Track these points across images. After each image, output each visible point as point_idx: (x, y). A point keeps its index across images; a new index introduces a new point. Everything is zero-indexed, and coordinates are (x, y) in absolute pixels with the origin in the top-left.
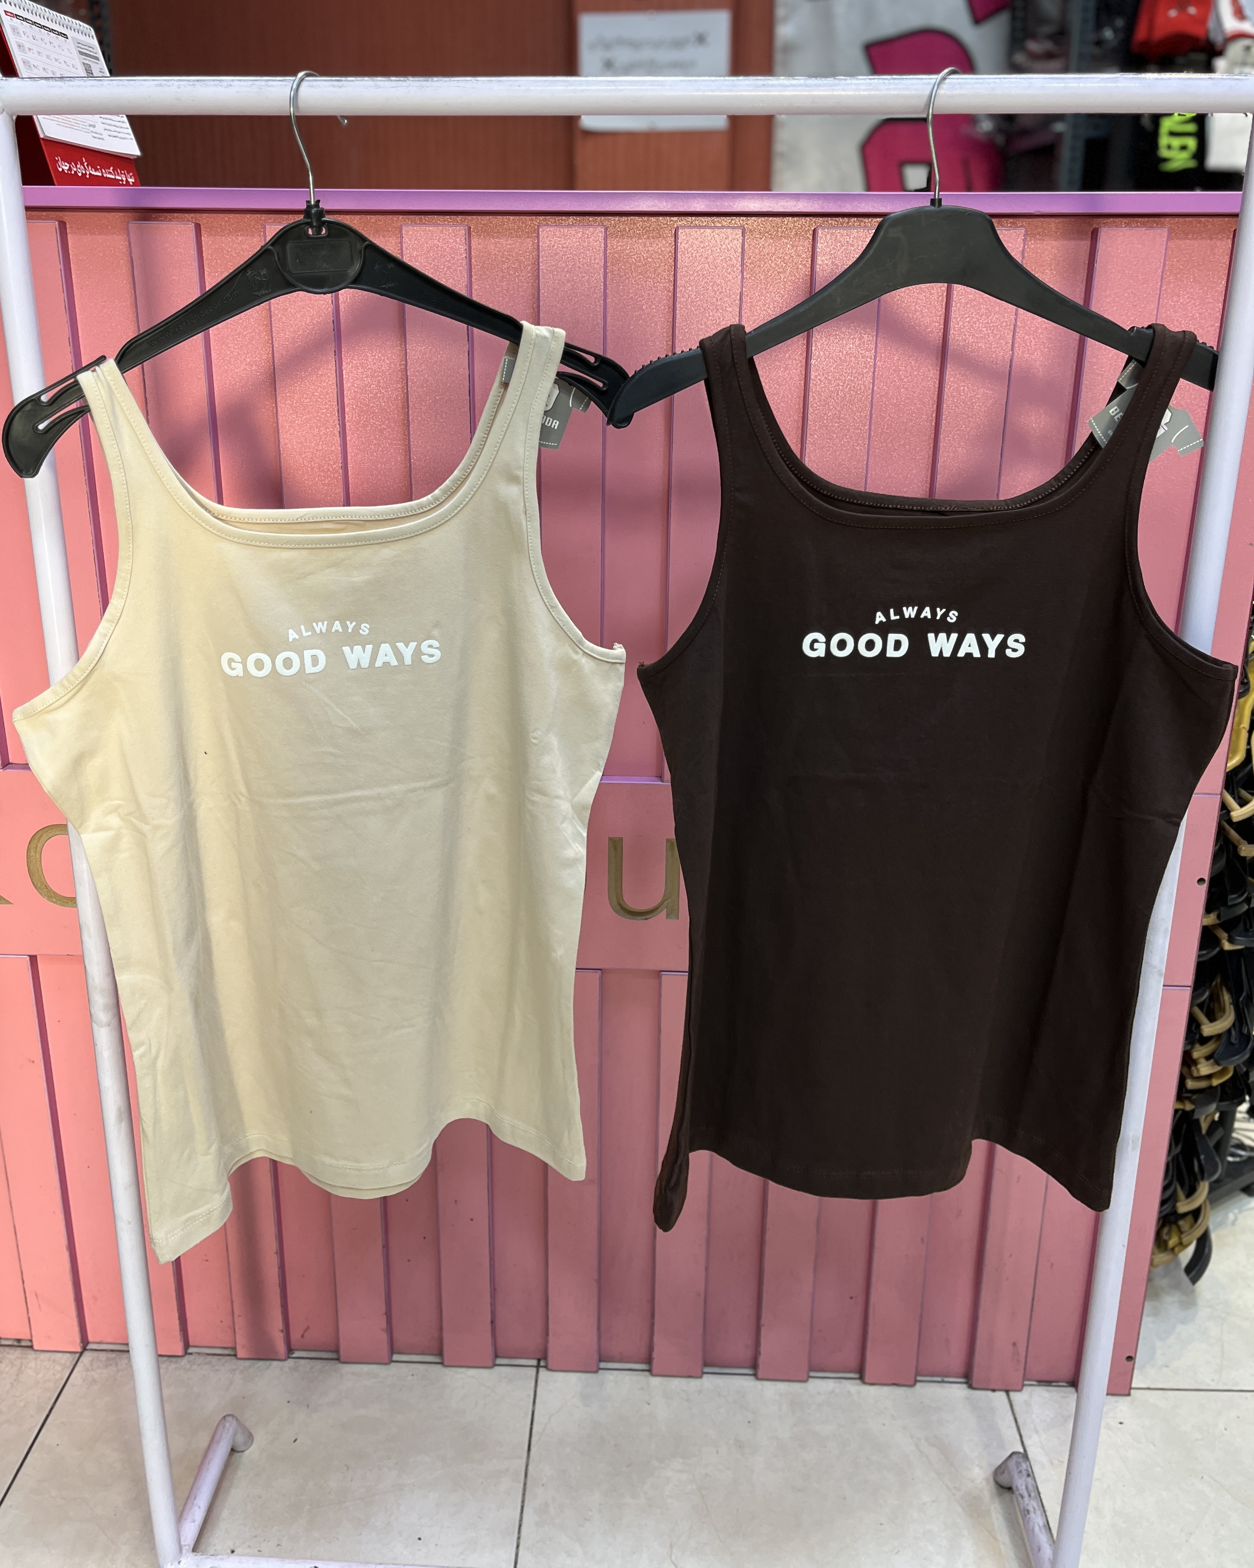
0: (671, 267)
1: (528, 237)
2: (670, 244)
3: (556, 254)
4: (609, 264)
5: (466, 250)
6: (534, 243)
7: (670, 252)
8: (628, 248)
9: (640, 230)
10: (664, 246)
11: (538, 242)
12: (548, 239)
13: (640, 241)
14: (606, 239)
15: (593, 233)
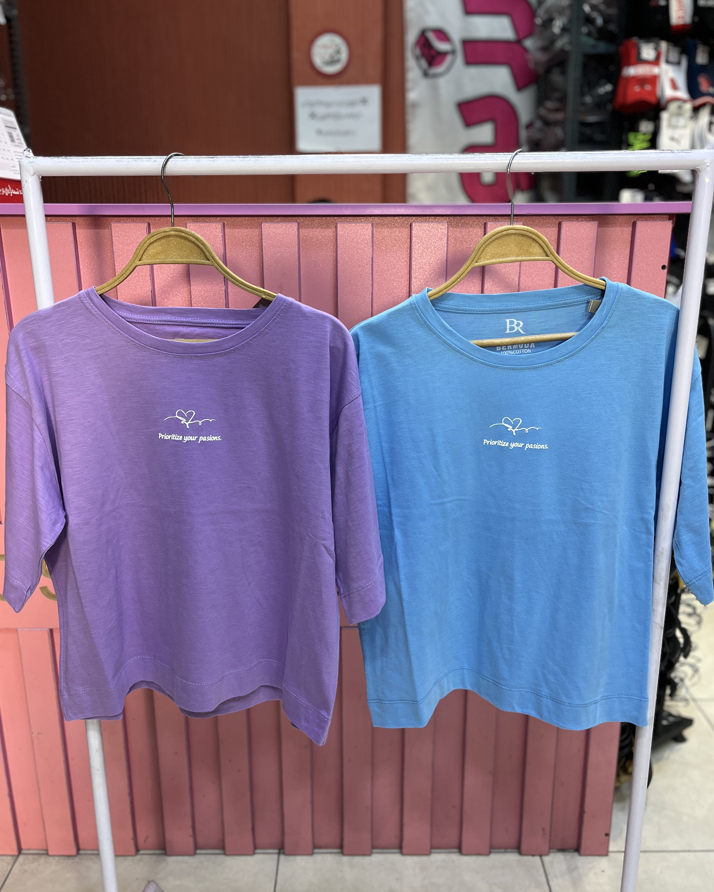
0: (334, 243)
1: (256, 228)
2: (333, 231)
3: (271, 238)
4: (301, 243)
5: (222, 236)
6: (259, 231)
7: (334, 236)
8: (311, 234)
9: (317, 224)
10: (329, 232)
11: (262, 231)
12: (267, 230)
13: (317, 230)
14: (298, 229)
15: (291, 227)
